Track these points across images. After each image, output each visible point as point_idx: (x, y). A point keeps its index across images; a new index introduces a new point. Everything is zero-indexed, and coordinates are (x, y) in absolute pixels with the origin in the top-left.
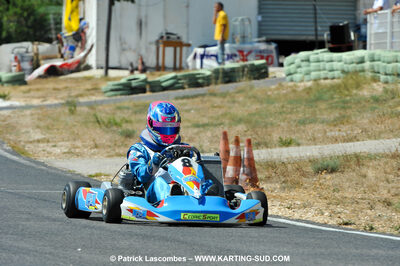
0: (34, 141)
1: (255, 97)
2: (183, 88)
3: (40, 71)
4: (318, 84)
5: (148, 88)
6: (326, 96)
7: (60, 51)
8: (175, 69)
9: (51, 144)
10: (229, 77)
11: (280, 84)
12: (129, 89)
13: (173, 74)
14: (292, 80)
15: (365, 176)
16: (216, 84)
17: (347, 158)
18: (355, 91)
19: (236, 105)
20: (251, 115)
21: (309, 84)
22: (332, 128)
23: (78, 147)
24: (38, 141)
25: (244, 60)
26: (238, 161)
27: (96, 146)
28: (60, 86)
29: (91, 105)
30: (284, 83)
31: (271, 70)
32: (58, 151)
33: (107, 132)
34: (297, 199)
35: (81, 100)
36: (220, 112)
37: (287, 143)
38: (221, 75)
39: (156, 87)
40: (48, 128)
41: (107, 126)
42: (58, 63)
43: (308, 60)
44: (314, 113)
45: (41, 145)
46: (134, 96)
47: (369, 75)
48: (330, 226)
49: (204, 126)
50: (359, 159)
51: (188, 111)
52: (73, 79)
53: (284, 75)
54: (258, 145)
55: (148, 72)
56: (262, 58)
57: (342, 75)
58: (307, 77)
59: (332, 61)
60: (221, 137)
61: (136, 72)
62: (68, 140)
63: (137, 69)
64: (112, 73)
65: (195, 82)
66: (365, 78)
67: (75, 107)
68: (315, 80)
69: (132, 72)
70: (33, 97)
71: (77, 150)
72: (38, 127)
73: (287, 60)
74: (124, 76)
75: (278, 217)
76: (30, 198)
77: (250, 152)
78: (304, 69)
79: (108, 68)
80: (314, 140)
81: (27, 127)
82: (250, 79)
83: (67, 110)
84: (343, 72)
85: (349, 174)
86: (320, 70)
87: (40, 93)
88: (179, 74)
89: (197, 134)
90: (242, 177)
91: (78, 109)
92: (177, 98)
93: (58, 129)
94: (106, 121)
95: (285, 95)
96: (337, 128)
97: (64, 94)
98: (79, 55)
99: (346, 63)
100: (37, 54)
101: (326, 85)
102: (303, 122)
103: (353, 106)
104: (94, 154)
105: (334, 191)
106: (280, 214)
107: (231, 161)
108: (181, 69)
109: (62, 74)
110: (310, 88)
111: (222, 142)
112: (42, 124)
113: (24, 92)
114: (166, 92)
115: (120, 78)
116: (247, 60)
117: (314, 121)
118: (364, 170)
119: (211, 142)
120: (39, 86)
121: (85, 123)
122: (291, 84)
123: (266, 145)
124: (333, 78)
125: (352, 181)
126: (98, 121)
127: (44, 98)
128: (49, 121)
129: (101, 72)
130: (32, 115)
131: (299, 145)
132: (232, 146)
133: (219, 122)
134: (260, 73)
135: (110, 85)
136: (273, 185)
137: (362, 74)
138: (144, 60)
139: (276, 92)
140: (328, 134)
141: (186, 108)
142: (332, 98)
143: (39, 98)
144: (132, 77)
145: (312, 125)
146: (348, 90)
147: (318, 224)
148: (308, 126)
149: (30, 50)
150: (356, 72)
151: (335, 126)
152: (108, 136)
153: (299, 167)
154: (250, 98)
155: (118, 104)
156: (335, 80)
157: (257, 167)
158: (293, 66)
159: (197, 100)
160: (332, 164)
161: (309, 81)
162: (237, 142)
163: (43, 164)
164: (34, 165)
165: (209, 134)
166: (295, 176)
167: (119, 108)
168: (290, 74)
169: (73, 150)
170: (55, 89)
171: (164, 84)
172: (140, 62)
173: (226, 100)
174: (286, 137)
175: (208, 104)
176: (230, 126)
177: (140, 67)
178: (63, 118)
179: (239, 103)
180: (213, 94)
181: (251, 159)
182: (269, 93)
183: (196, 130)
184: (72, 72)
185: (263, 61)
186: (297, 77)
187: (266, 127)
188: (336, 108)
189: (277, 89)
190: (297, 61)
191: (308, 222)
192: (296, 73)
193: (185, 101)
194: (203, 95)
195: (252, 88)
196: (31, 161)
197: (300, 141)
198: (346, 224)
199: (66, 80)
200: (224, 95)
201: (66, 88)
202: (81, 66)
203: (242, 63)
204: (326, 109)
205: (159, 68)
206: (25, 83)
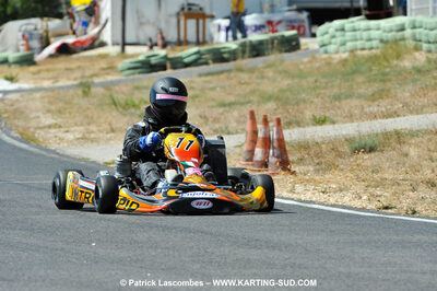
0: (45, 127)
1: (286, 72)
2: (206, 63)
3: (51, 49)
4: (355, 56)
5: (168, 65)
6: (364, 68)
7: (72, 28)
8: (198, 43)
9: (62, 130)
10: (257, 50)
11: (314, 57)
12: (149, 67)
13: (195, 49)
14: (326, 52)
15: (406, 155)
16: (243, 57)
17: (387, 135)
18: (395, 62)
19: (266, 81)
20: (281, 91)
21: (345, 55)
22: (370, 103)
23: (93, 132)
24: (50, 127)
25: (274, 31)
26: (267, 142)
27: (113, 131)
28: (73, 66)
29: (107, 86)
30: (317, 56)
31: (303, 41)
32: (70, 136)
33: (125, 115)
34: (333, 183)
35: (96, 80)
36: (248, 89)
37: (321, 122)
38: (248, 49)
39: (178, 64)
40: (60, 112)
41: (124, 108)
42: (70, 40)
43: (343, 30)
44: (351, 87)
45: (53, 131)
46: (154, 74)
47: (411, 43)
48: (368, 211)
49: (231, 105)
50: (399, 137)
51: (213, 89)
52: (87, 57)
53: (317, 47)
54: (289, 124)
55: (169, 47)
56: (293, 28)
57: (381, 45)
58: (342, 49)
59: (369, 29)
60: (248, 116)
61: (155, 48)
62: (82, 125)
63: (156, 45)
64: (129, 50)
65: (220, 57)
66: (405, 46)
67: (89, 87)
68: (352, 51)
69: (151, 47)
70: (44, 79)
71: (92, 136)
72: (49, 111)
73: (319, 30)
74: (142, 52)
75: (311, 202)
76: (40, 189)
77: (279, 132)
78: (339, 40)
79: (124, 44)
80: (351, 117)
81: (37, 111)
82: (281, 51)
83: (80, 92)
84: (382, 41)
85: (389, 153)
86: (356, 40)
87: (51, 74)
88: (203, 48)
89: (222, 114)
90: (272, 160)
91: (93, 90)
92: (200, 75)
93: (70, 113)
94: (123, 102)
95: (319, 68)
96: (376, 103)
97: (77, 74)
98: (93, 31)
99: (385, 31)
100: (47, 31)
101: (363, 56)
102: (338, 98)
103: (394, 78)
104: (110, 139)
105: (373, 172)
106: (314, 199)
107: (259, 143)
108: (204, 43)
109: (75, 52)
110: (346, 60)
111: (249, 122)
112: (53, 108)
113: (34, 74)
114: (188, 69)
115: (137, 55)
116: (276, 31)
117: (349, 96)
118: (405, 148)
119: (238, 122)
120: (49, 66)
121: (101, 105)
122: (325, 56)
123: (299, 124)
124: (371, 48)
125: (392, 160)
126: (115, 104)
127: (56, 79)
128: (61, 105)
129: (118, 49)
130: (43, 98)
131: (334, 123)
132: (260, 127)
133: (247, 100)
134: (291, 45)
135: (127, 62)
136: (306, 168)
137: (402, 43)
138: (164, 34)
139: (308, 66)
140: (367, 110)
141: (211, 86)
142: (371, 70)
143: (49, 79)
144: (151, 53)
145: (348, 101)
146: (387, 61)
147: (356, 209)
148: (344, 102)
149: (39, 27)
150: (396, 41)
151: (374, 101)
152: (125, 119)
153: (334, 147)
154: (280, 73)
155: (136, 84)
156: (374, 51)
157: (288, 148)
158: (327, 37)
159: (222, 76)
160: (370, 142)
161: (344, 52)
162: (266, 122)
163: (54, 152)
164: (44, 153)
165: (236, 114)
166: (330, 157)
167: (138, 88)
168: (324, 45)
169: (87, 135)
170: (67, 69)
171: (186, 60)
172: (159, 36)
173: (254, 76)
174: (319, 114)
175: (234, 81)
176: (259, 103)
177: (160, 42)
178: (76, 101)
179: (268, 78)
180: (240, 70)
181: (281, 140)
182: (302, 67)
183: (221, 110)
184: (85, 49)
185: (294, 32)
186: (331, 48)
187: (297, 104)
188: (375, 81)
189: (310, 62)
190: (331, 31)
191: (344, 207)
192: (330, 43)
193: (209, 78)
194: (229, 71)
195: (282, 61)
196: (41, 148)
197: (335, 119)
198: (387, 208)
199: (78, 59)
200: (252, 70)
201: (79, 67)
202: (95, 43)
203: (271, 35)
204: (364, 83)
205: (181, 43)
206: (34, 63)
